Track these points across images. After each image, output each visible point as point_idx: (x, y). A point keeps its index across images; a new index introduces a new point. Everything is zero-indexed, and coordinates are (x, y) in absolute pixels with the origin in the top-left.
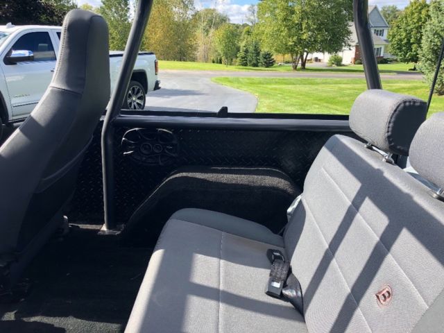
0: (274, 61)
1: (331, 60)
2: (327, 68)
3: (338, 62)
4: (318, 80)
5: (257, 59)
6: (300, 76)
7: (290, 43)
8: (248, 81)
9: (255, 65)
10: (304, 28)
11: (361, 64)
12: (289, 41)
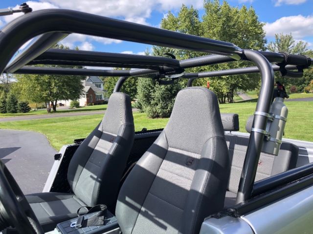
0: (30, 108)
1: (72, 105)
2: (70, 110)
3: (77, 105)
4: (71, 118)
5: (15, 108)
6: (57, 116)
7: (44, 95)
8: (18, 124)
9: (15, 112)
10: (53, 85)
11: (92, 105)
12: (43, 94)
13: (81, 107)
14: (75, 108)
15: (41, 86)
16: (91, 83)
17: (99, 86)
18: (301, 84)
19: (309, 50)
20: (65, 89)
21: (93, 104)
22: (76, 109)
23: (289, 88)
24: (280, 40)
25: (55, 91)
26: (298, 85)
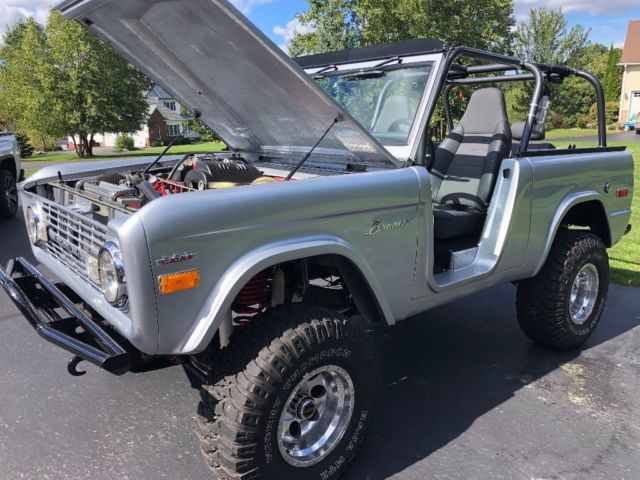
1: (118, 143)
2: (114, 154)
3: (129, 145)
10: (89, 101)
11: (160, 146)
12: (70, 119)
13: (137, 149)
14: (126, 151)
15: (64, 102)
16: (157, 98)
17: (172, 107)
18: (573, 113)
19: (593, 44)
20: (112, 109)
21: (162, 143)
22: (129, 152)
23: (551, 120)
24: (540, 22)
25: (93, 112)
26: (568, 114)
